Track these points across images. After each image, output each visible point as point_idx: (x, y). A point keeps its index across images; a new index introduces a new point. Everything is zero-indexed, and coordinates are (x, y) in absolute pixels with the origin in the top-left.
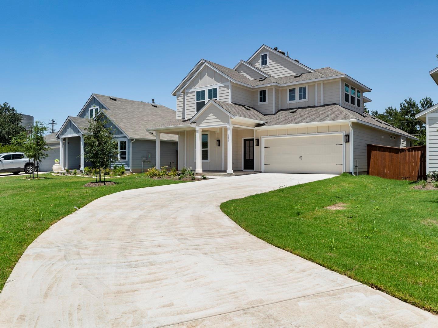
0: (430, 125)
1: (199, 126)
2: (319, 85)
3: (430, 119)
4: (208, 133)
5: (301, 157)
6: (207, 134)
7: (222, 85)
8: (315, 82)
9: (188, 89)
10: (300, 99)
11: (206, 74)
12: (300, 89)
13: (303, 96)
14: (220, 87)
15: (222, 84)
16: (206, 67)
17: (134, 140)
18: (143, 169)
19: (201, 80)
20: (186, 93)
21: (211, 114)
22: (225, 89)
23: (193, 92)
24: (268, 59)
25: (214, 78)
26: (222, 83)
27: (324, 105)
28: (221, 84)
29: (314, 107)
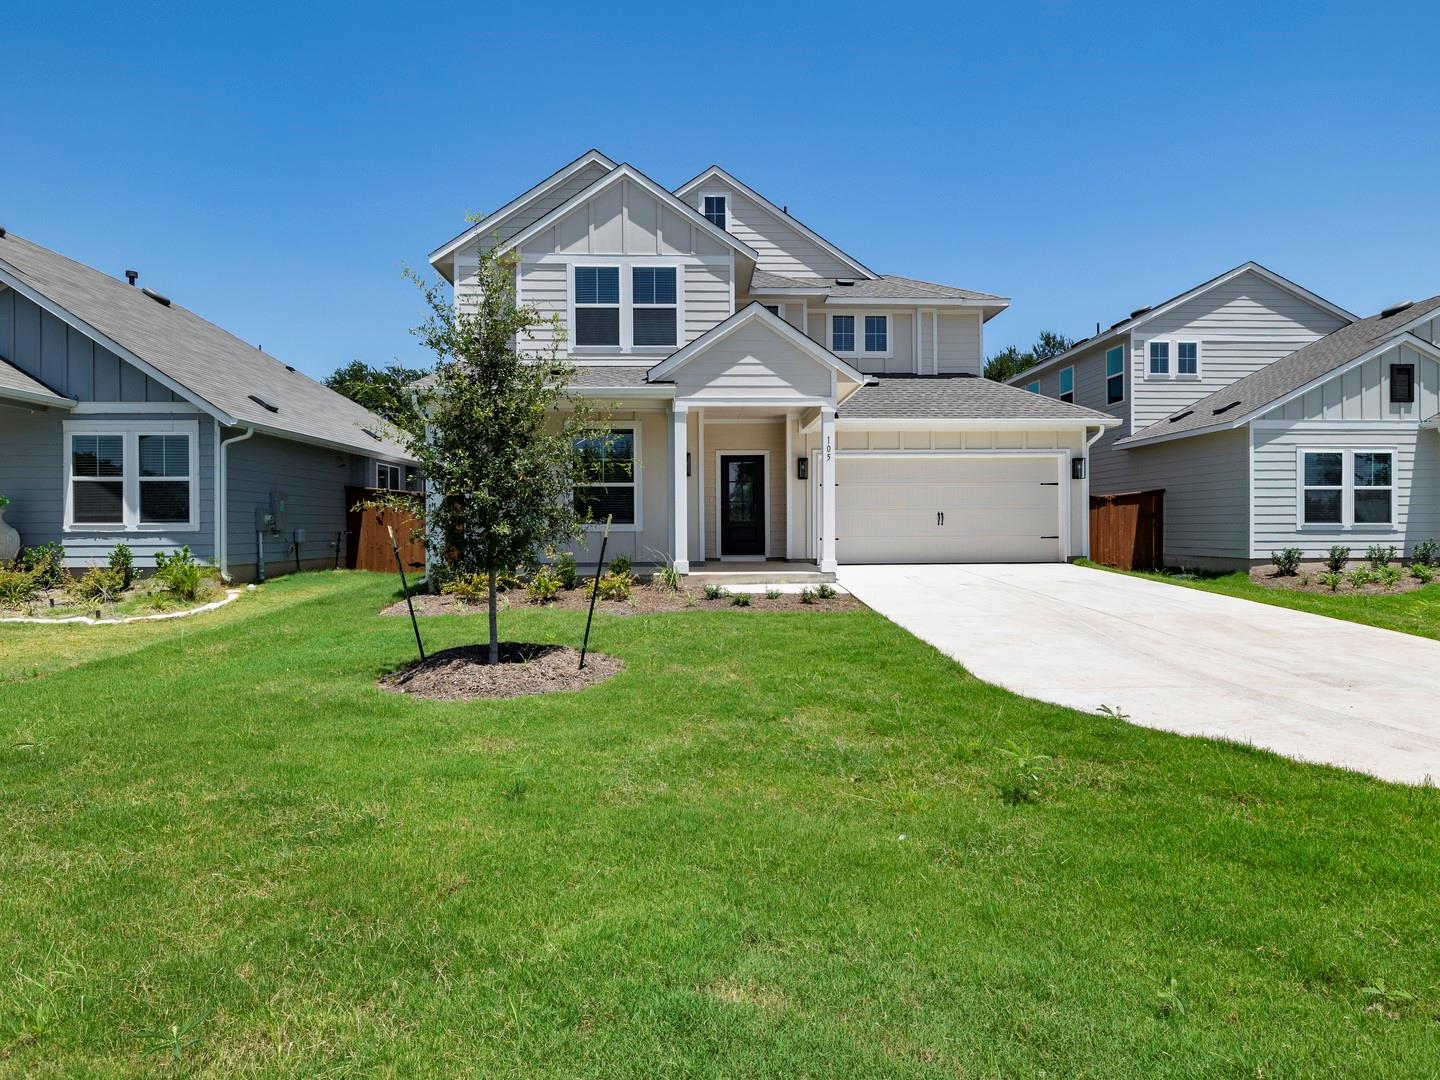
0: (1257, 445)
1: (692, 397)
2: (928, 317)
3: (1258, 432)
4: (636, 427)
5: (941, 515)
6: (631, 432)
7: (696, 261)
8: (915, 308)
9: (532, 252)
10: (867, 349)
11: (625, 210)
12: (869, 321)
13: (876, 341)
14: (687, 266)
15: (696, 259)
16: (625, 183)
17: (244, 432)
18: (262, 563)
19: (596, 228)
20: (519, 268)
21: (749, 359)
22: (708, 277)
23: (562, 267)
24: (728, 214)
25: (659, 233)
26: (698, 254)
27: (941, 376)
28: (692, 256)
29: (914, 376)
